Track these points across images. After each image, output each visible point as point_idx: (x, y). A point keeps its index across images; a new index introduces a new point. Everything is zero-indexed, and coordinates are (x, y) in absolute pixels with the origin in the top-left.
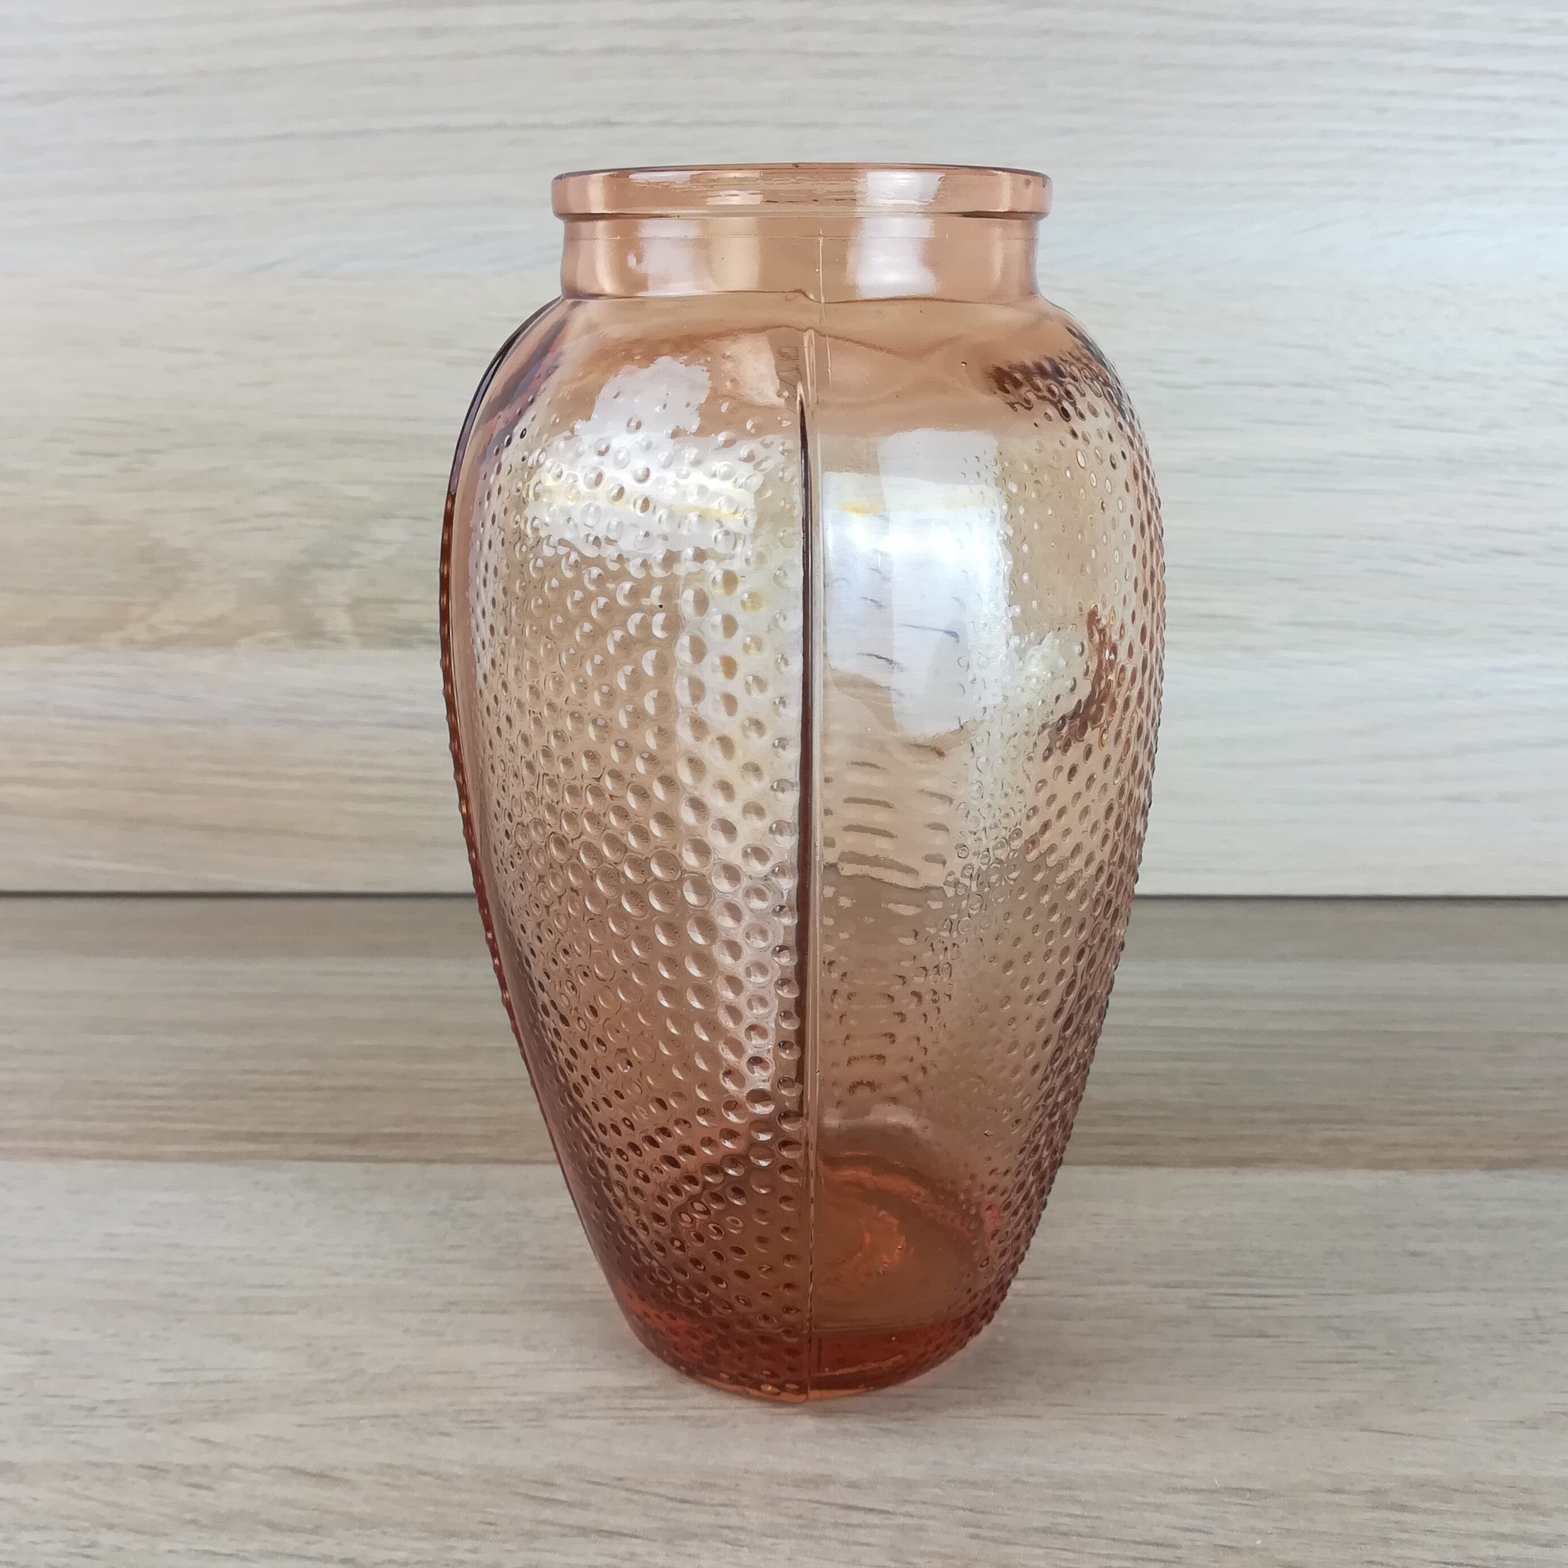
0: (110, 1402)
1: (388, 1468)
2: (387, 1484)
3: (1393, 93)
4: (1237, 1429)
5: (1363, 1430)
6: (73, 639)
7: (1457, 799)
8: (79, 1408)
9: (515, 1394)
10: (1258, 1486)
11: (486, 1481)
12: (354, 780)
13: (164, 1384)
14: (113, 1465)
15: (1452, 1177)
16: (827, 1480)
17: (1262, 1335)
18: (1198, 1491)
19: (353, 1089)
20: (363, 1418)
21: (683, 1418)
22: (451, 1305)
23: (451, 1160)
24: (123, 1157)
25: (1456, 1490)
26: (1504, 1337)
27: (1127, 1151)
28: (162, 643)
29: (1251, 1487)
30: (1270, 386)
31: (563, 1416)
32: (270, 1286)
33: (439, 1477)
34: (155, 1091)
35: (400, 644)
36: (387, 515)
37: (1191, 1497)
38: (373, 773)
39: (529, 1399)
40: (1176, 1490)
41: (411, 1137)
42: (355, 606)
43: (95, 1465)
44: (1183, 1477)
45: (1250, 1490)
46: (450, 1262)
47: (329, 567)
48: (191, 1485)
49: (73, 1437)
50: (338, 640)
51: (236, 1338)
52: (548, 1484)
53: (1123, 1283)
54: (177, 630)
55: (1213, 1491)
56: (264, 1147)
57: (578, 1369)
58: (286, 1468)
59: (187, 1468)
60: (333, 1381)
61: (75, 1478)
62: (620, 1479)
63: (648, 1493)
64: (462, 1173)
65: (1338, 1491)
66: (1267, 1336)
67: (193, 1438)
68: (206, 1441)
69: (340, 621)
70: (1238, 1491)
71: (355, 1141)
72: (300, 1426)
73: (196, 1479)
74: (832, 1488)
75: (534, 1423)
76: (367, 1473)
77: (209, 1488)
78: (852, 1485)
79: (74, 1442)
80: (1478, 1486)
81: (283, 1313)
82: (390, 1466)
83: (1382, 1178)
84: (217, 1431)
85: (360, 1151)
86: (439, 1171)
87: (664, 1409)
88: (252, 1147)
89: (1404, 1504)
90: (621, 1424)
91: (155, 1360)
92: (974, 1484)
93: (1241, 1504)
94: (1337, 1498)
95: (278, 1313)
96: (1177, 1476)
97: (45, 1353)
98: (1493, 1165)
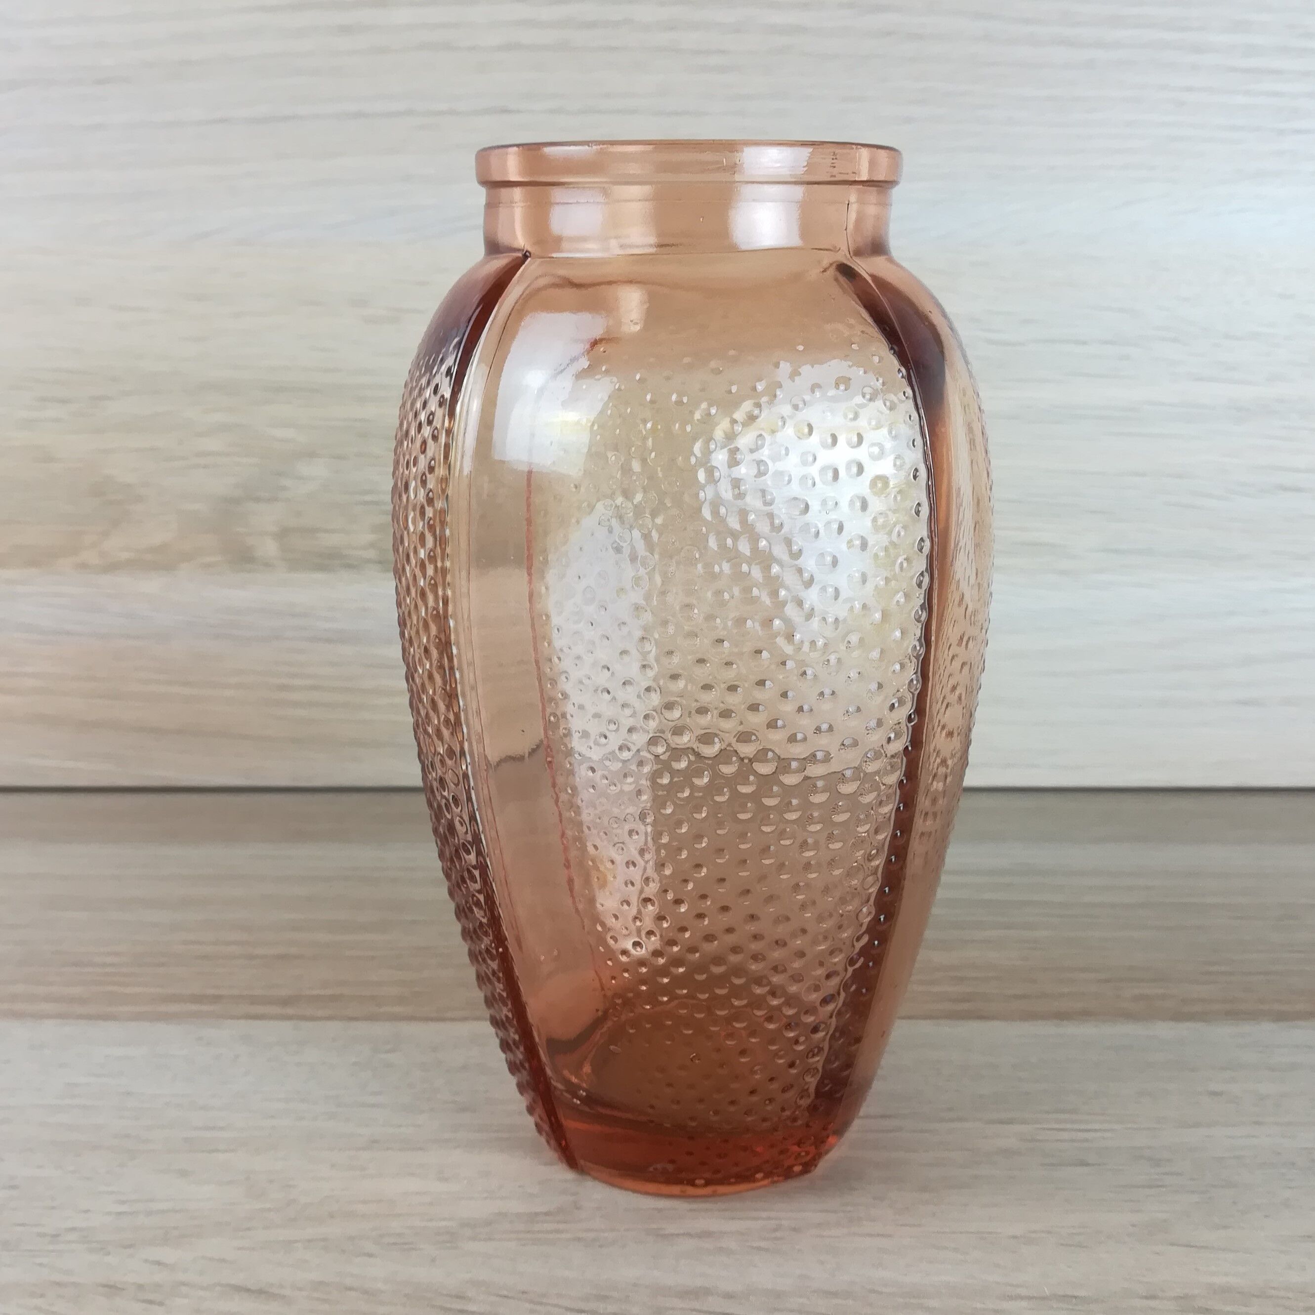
0: (73, 1229)
1: (319, 1285)
2: (318, 1299)
3: (1190, 89)
4: (1062, 1245)
5: (1172, 1244)
6: (34, 563)
7: (1245, 703)
8: (42, 1235)
9: (431, 1220)
10: (1082, 1293)
11: (406, 1295)
12: (283, 688)
13: (120, 1214)
14: (75, 1285)
15: (1247, 1028)
16: (705, 1292)
17: (1083, 1164)
18: (1030, 1298)
19: (282, 957)
20: (296, 1241)
21: (579, 1239)
22: (373, 1143)
23: (372, 1018)
24: (80, 1017)
25: (1254, 1296)
26: (1293, 1164)
27: (965, 1006)
28: (112, 567)
29: (1076, 1294)
30: (1085, 343)
31: (473, 1239)
32: (213, 1128)
33: (366, 1292)
34: (109, 960)
35: (321, 568)
36: (311, 454)
37: (1024, 1304)
38: (297, 682)
39: (444, 1223)
40: (1011, 1298)
41: (334, 998)
42: (283, 534)
43: (59, 1284)
44: (1018, 1286)
45: (1076, 1297)
46: (373, 1106)
47: (258, 500)
48: (144, 1301)
49: (38, 1260)
50: (268, 565)
51: (183, 1173)
52: (460, 1297)
53: (960, 1119)
54: (125, 555)
55: (1044, 1298)
56: (204, 1008)
57: (486, 1198)
58: (228, 1285)
59: (140, 1287)
60: (269, 1210)
61: (42, 1296)
62: (524, 1292)
63: (549, 1304)
64: (381, 1029)
65: (1153, 1297)
66: (1087, 1165)
67: (146, 1261)
68: (159, 1263)
69: (269, 548)
70: (1065, 1298)
71: (285, 1002)
72: (239, 1249)
73: (151, 1297)
74: (710, 1299)
75: (448, 1245)
76: (300, 1289)
77: (161, 1304)
78: (729, 1296)
79: (41, 1265)
80: (1273, 1292)
81: (226, 1151)
82: (321, 1283)
83: (1184, 1029)
84: (168, 1254)
85: (290, 1011)
86: (362, 1028)
87: (562, 1232)
88: (194, 1007)
89: (1208, 1307)
90: (524, 1245)
91: (112, 1193)
92: (835, 1294)
93: (1067, 1309)
94: (1152, 1303)
95: (217, 1151)
96: (1012, 1285)
97: (14, 1187)
98: (1280, 1017)
